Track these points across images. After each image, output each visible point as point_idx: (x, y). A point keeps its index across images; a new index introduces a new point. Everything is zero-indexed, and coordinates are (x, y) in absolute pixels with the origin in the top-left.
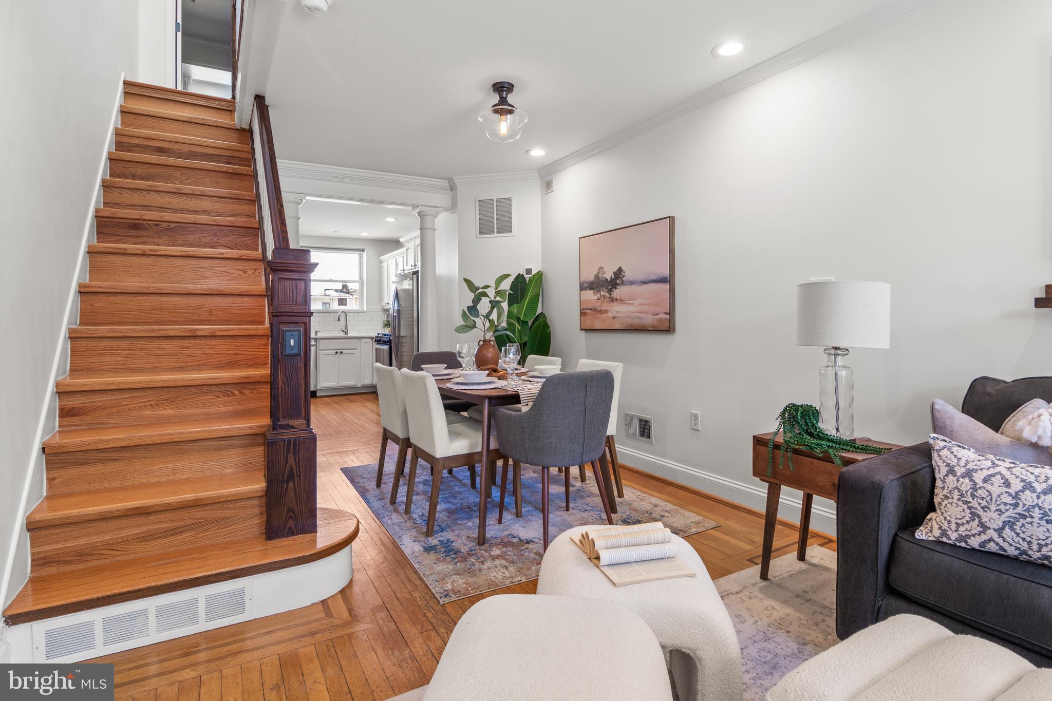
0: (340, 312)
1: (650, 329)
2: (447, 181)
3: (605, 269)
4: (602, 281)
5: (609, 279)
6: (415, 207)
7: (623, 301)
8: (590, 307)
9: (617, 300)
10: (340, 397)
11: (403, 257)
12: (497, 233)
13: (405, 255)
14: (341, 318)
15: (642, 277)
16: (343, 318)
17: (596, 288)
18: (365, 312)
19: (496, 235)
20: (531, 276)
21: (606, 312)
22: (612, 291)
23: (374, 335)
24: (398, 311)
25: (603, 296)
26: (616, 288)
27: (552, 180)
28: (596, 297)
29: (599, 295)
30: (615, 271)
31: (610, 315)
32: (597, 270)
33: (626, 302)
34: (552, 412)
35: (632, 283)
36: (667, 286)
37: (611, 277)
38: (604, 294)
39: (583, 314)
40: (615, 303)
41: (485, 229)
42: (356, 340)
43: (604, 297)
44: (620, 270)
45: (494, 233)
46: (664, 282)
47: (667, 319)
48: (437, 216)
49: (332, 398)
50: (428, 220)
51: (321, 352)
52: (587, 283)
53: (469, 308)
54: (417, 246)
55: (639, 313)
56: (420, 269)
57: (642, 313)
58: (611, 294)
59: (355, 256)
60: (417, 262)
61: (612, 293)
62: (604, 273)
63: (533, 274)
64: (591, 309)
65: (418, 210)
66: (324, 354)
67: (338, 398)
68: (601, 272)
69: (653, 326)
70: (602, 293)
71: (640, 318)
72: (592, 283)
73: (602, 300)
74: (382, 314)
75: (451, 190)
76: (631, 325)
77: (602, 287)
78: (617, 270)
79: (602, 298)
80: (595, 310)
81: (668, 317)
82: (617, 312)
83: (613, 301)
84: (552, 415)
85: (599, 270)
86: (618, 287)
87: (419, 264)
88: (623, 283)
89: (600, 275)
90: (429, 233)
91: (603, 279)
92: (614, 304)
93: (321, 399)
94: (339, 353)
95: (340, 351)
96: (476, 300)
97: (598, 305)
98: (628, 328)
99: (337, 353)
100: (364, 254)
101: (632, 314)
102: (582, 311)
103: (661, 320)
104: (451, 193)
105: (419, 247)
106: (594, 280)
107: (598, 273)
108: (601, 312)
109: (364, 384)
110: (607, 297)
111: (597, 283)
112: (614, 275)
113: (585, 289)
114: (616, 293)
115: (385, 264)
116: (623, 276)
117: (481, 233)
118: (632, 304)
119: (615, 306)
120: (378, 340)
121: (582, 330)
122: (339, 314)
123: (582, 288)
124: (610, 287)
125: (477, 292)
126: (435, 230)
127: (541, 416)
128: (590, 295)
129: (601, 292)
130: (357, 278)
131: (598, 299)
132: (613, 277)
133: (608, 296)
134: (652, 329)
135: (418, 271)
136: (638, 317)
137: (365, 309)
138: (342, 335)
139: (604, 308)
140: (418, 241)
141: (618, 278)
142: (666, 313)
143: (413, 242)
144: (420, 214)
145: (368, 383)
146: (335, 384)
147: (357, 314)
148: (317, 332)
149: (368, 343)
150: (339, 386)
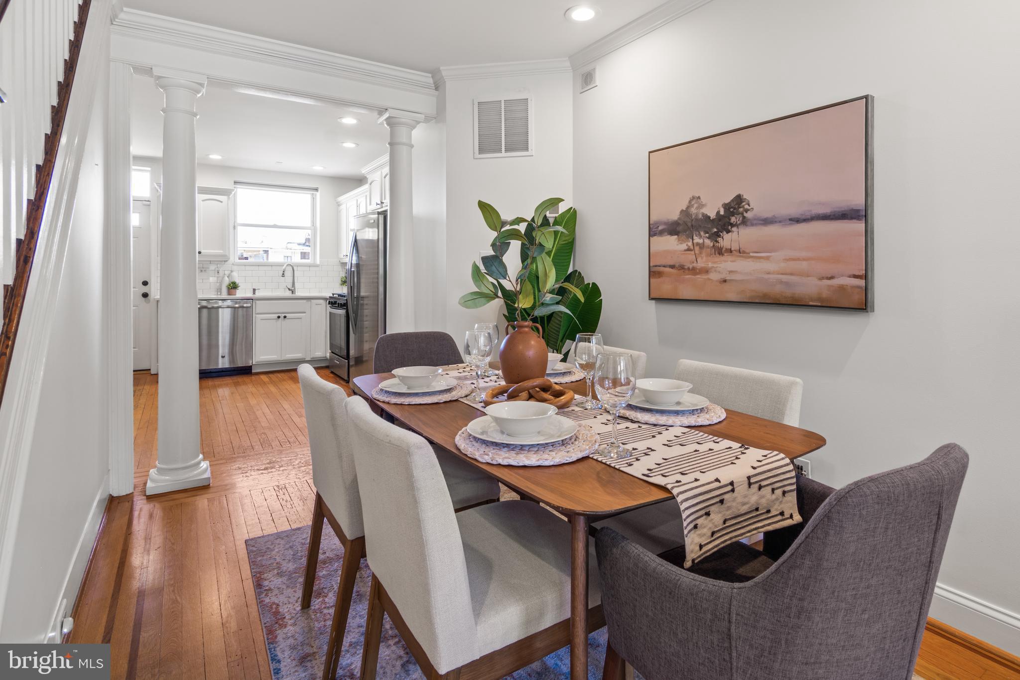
0: (285, 265)
1: (811, 303)
2: (430, 75)
3: (703, 200)
4: (697, 220)
5: (713, 215)
6: (381, 111)
7: (744, 252)
8: (672, 263)
9: (730, 251)
10: (283, 374)
11: (366, 196)
12: (506, 151)
13: (368, 194)
14: (286, 273)
15: (794, 212)
16: (289, 273)
17: (685, 231)
18: (317, 266)
19: (503, 154)
20: (557, 215)
21: (706, 271)
22: (719, 236)
23: (328, 294)
24: (358, 265)
25: (698, 244)
26: (728, 232)
27: (594, 69)
28: (684, 246)
29: (690, 244)
30: (727, 201)
31: (714, 276)
32: (688, 202)
33: (751, 254)
34: (843, 605)
35: (767, 222)
36: (860, 226)
37: (718, 213)
38: (701, 241)
39: (654, 273)
40: (727, 257)
41: (488, 145)
42: (305, 301)
43: (702, 246)
44: (739, 199)
45: (500, 151)
46: (852, 218)
47: (859, 287)
48: (414, 127)
49: (271, 375)
50: (402, 131)
51: (257, 316)
52: (665, 223)
53: (485, 259)
54: (385, 177)
55: (782, 274)
56: (388, 208)
57: (792, 274)
58: (717, 242)
59: (306, 197)
60: (385, 199)
61: (720, 239)
62: (702, 206)
63: (560, 213)
64: (672, 267)
65: (386, 115)
66: (261, 319)
67: (279, 375)
68: (696, 206)
69: (820, 299)
70: (697, 240)
71: (787, 284)
72: (676, 223)
73: (697, 252)
74: (339, 268)
75: (437, 88)
76: (765, 295)
77: (697, 230)
78: (732, 201)
79: (697, 249)
80: (682, 268)
81: (862, 283)
82: (731, 272)
83: (720, 254)
84: (842, 614)
85: (690, 202)
86: (734, 229)
87: (387, 201)
88: (745, 222)
89: (693, 210)
90: (403, 151)
91: (700, 216)
92: (722, 258)
93: (257, 377)
94: (282, 317)
95: (284, 315)
96: (500, 246)
97: (688, 260)
98: (757, 301)
99: (279, 317)
100: (318, 194)
101: (766, 276)
102: (653, 269)
103: (842, 288)
104: (436, 93)
105: (388, 177)
106: (679, 219)
107: (688, 207)
108: (694, 271)
109: (314, 356)
110: (708, 247)
111: (685, 223)
112: (725, 208)
113: (661, 233)
114: (727, 240)
115: (343, 207)
116: (747, 211)
117: (482, 150)
118: (767, 258)
119: (725, 261)
120: (333, 302)
121: (651, 299)
122: (284, 267)
123: (654, 231)
124: (715, 230)
125: (502, 230)
126: (412, 146)
127: (803, 617)
128: (670, 244)
129: (695, 237)
130: (309, 224)
131: (689, 250)
132: (722, 213)
133: (712, 244)
134: (819, 304)
135: (386, 211)
136: (781, 282)
137: (318, 262)
138: (288, 294)
139: (700, 264)
140: (386, 170)
141: (733, 214)
142: (855, 277)
143: (380, 172)
144: (389, 121)
146: (276, 357)
147: (307, 268)
148: (254, 290)
149: (321, 304)
150: (282, 359)
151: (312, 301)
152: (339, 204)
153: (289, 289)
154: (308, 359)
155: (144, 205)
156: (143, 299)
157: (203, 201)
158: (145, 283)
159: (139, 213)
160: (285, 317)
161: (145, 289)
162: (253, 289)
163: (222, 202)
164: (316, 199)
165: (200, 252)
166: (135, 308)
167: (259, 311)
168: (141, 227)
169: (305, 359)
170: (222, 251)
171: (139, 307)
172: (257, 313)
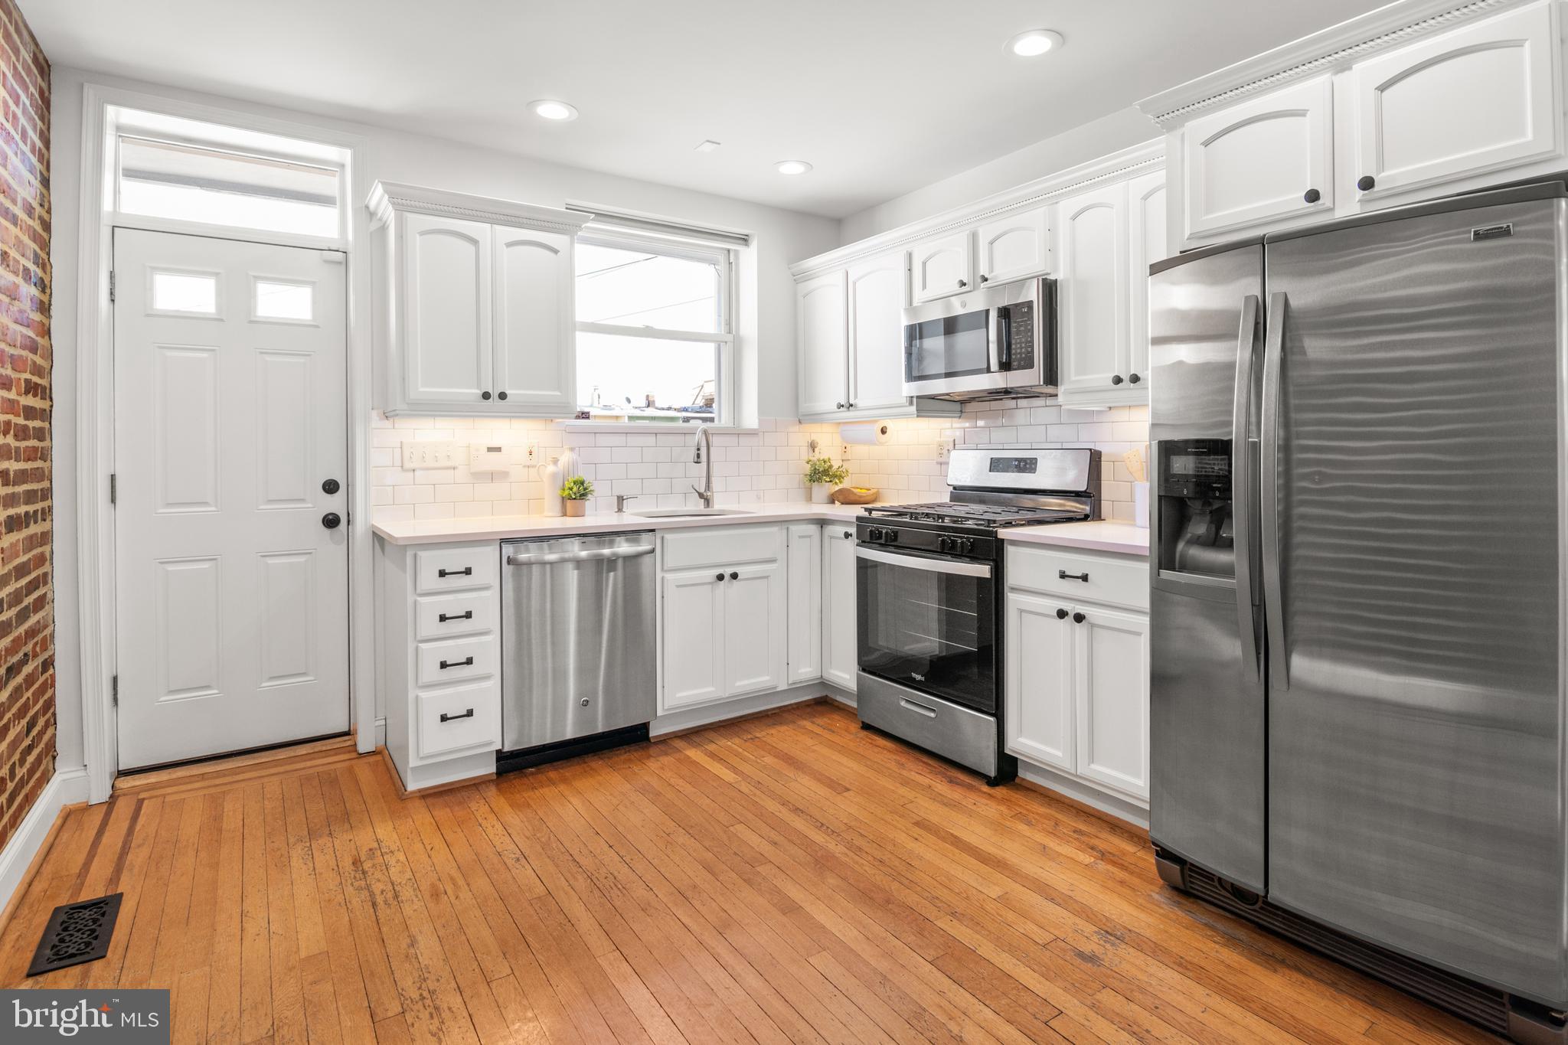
0: (699, 433)
18: (752, 433)
51: (669, 576)
66: (678, 586)
74: (800, 439)
94: (727, 577)
99: (721, 577)
109: (797, 678)
115: (823, 290)
122: (696, 437)
130: (715, 328)
137: (754, 424)
138: (699, 506)
145: (808, 676)
146: (711, 689)
147: (734, 439)
148: (621, 499)
149: (810, 536)
150: (727, 695)
151: (793, 528)
152: (800, 278)
153: (701, 495)
154: (783, 687)
155: (324, 262)
156: (327, 531)
157: (509, 245)
158: (331, 487)
159: (311, 284)
160: (734, 576)
161: (334, 504)
162: (618, 497)
163: (556, 252)
164: (737, 265)
165: (503, 396)
166: (302, 559)
167: (670, 563)
168: (317, 327)
169: (775, 688)
170: (559, 394)
171: (308, 556)
172: (665, 568)
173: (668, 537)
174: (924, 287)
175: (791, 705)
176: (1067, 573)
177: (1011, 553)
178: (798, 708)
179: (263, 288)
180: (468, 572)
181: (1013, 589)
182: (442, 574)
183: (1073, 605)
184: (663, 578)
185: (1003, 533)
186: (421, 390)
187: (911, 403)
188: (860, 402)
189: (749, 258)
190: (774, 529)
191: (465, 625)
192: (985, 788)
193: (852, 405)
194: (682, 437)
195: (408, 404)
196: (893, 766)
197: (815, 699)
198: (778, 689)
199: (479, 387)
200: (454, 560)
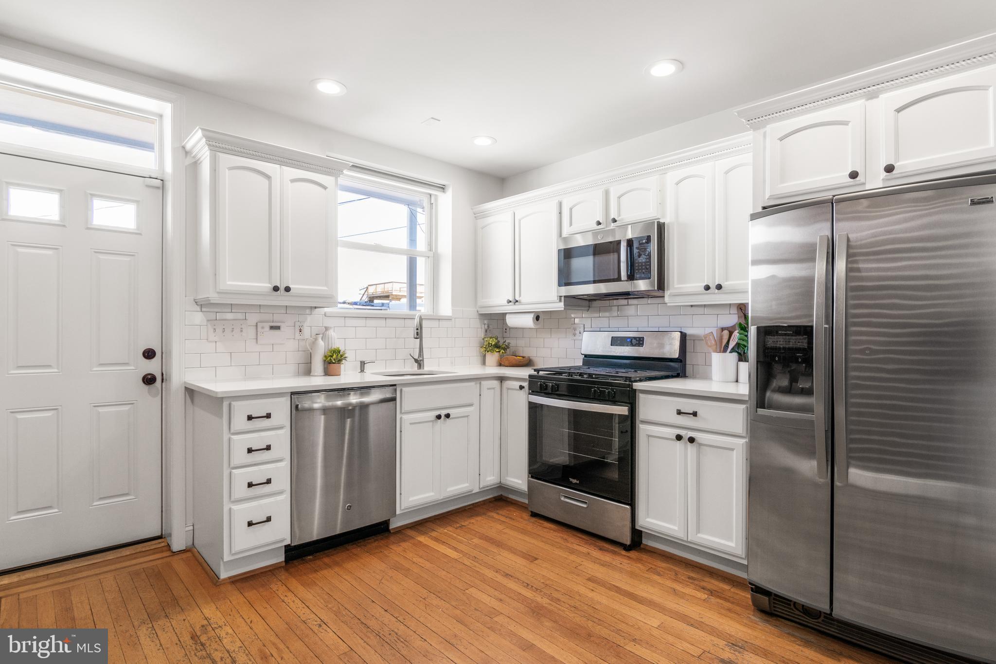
0: (417, 318)
18: (447, 319)
51: (405, 417)
66: (411, 424)
99: (439, 417)
109: (485, 484)
122: (416, 321)
138: (415, 368)
145: (492, 483)
146: (432, 494)
147: (436, 324)
148: (363, 364)
149: (494, 388)
150: (442, 498)
151: (483, 383)
152: (478, 216)
153: (416, 361)
154: (476, 490)
155: (148, 186)
156: (146, 388)
157: (293, 181)
158: (149, 354)
159: (137, 202)
160: (448, 416)
161: (152, 367)
162: (361, 362)
163: (325, 188)
164: (436, 206)
165: (288, 289)
166: (126, 408)
167: (406, 407)
168: (140, 234)
169: (472, 491)
170: (326, 288)
171: (130, 406)
172: (403, 411)
173: (405, 389)
174: (571, 224)
175: (480, 502)
176: (683, 411)
177: (642, 399)
178: (484, 504)
179: (97, 203)
180: (268, 416)
181: (643, 422)
182: (250, 418)
183: (686, 432)
184: (401, 418)
185: (637, 386)
186: (228, 283)
187: (560, 301)
188: (523, 299)
189: (446, 202)
190: (472, 384)
191: (266, 455)
192: (624, 552)
193: (517, 301)
194: (402, 321)
195: (218, 293)
196: (559, 540)
197: (494, 497)
198: (474, 492)
199: (270, 282)
200: (258, 407)
